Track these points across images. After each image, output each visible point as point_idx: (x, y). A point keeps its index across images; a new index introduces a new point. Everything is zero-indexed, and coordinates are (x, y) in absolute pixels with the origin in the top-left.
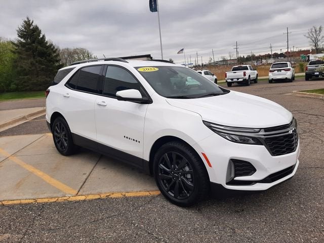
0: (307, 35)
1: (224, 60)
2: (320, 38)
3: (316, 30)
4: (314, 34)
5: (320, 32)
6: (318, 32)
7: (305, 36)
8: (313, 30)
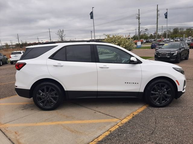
0: (57, 34)
1: (7, 46)
2: (63, 35)
3: (61, 31)
4: (60, 33)
5: (63, 32)
6: (62, 33)
7: (56, 34)
8: (60, 31)
